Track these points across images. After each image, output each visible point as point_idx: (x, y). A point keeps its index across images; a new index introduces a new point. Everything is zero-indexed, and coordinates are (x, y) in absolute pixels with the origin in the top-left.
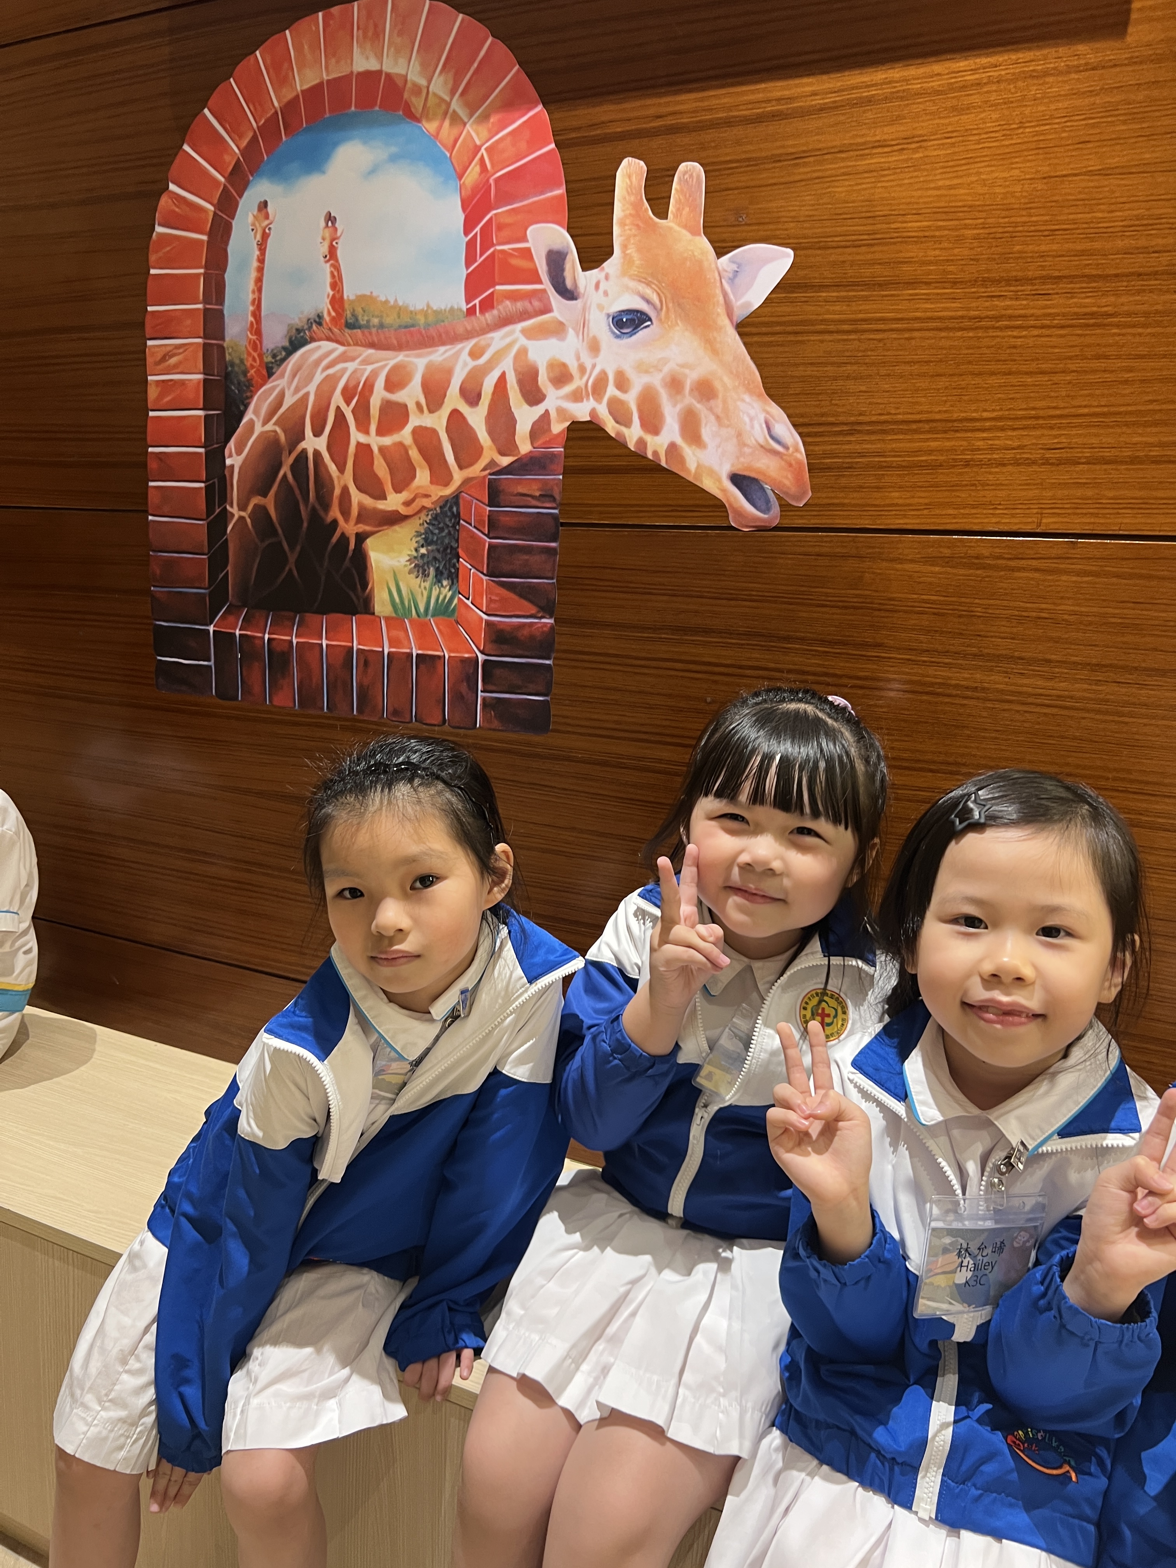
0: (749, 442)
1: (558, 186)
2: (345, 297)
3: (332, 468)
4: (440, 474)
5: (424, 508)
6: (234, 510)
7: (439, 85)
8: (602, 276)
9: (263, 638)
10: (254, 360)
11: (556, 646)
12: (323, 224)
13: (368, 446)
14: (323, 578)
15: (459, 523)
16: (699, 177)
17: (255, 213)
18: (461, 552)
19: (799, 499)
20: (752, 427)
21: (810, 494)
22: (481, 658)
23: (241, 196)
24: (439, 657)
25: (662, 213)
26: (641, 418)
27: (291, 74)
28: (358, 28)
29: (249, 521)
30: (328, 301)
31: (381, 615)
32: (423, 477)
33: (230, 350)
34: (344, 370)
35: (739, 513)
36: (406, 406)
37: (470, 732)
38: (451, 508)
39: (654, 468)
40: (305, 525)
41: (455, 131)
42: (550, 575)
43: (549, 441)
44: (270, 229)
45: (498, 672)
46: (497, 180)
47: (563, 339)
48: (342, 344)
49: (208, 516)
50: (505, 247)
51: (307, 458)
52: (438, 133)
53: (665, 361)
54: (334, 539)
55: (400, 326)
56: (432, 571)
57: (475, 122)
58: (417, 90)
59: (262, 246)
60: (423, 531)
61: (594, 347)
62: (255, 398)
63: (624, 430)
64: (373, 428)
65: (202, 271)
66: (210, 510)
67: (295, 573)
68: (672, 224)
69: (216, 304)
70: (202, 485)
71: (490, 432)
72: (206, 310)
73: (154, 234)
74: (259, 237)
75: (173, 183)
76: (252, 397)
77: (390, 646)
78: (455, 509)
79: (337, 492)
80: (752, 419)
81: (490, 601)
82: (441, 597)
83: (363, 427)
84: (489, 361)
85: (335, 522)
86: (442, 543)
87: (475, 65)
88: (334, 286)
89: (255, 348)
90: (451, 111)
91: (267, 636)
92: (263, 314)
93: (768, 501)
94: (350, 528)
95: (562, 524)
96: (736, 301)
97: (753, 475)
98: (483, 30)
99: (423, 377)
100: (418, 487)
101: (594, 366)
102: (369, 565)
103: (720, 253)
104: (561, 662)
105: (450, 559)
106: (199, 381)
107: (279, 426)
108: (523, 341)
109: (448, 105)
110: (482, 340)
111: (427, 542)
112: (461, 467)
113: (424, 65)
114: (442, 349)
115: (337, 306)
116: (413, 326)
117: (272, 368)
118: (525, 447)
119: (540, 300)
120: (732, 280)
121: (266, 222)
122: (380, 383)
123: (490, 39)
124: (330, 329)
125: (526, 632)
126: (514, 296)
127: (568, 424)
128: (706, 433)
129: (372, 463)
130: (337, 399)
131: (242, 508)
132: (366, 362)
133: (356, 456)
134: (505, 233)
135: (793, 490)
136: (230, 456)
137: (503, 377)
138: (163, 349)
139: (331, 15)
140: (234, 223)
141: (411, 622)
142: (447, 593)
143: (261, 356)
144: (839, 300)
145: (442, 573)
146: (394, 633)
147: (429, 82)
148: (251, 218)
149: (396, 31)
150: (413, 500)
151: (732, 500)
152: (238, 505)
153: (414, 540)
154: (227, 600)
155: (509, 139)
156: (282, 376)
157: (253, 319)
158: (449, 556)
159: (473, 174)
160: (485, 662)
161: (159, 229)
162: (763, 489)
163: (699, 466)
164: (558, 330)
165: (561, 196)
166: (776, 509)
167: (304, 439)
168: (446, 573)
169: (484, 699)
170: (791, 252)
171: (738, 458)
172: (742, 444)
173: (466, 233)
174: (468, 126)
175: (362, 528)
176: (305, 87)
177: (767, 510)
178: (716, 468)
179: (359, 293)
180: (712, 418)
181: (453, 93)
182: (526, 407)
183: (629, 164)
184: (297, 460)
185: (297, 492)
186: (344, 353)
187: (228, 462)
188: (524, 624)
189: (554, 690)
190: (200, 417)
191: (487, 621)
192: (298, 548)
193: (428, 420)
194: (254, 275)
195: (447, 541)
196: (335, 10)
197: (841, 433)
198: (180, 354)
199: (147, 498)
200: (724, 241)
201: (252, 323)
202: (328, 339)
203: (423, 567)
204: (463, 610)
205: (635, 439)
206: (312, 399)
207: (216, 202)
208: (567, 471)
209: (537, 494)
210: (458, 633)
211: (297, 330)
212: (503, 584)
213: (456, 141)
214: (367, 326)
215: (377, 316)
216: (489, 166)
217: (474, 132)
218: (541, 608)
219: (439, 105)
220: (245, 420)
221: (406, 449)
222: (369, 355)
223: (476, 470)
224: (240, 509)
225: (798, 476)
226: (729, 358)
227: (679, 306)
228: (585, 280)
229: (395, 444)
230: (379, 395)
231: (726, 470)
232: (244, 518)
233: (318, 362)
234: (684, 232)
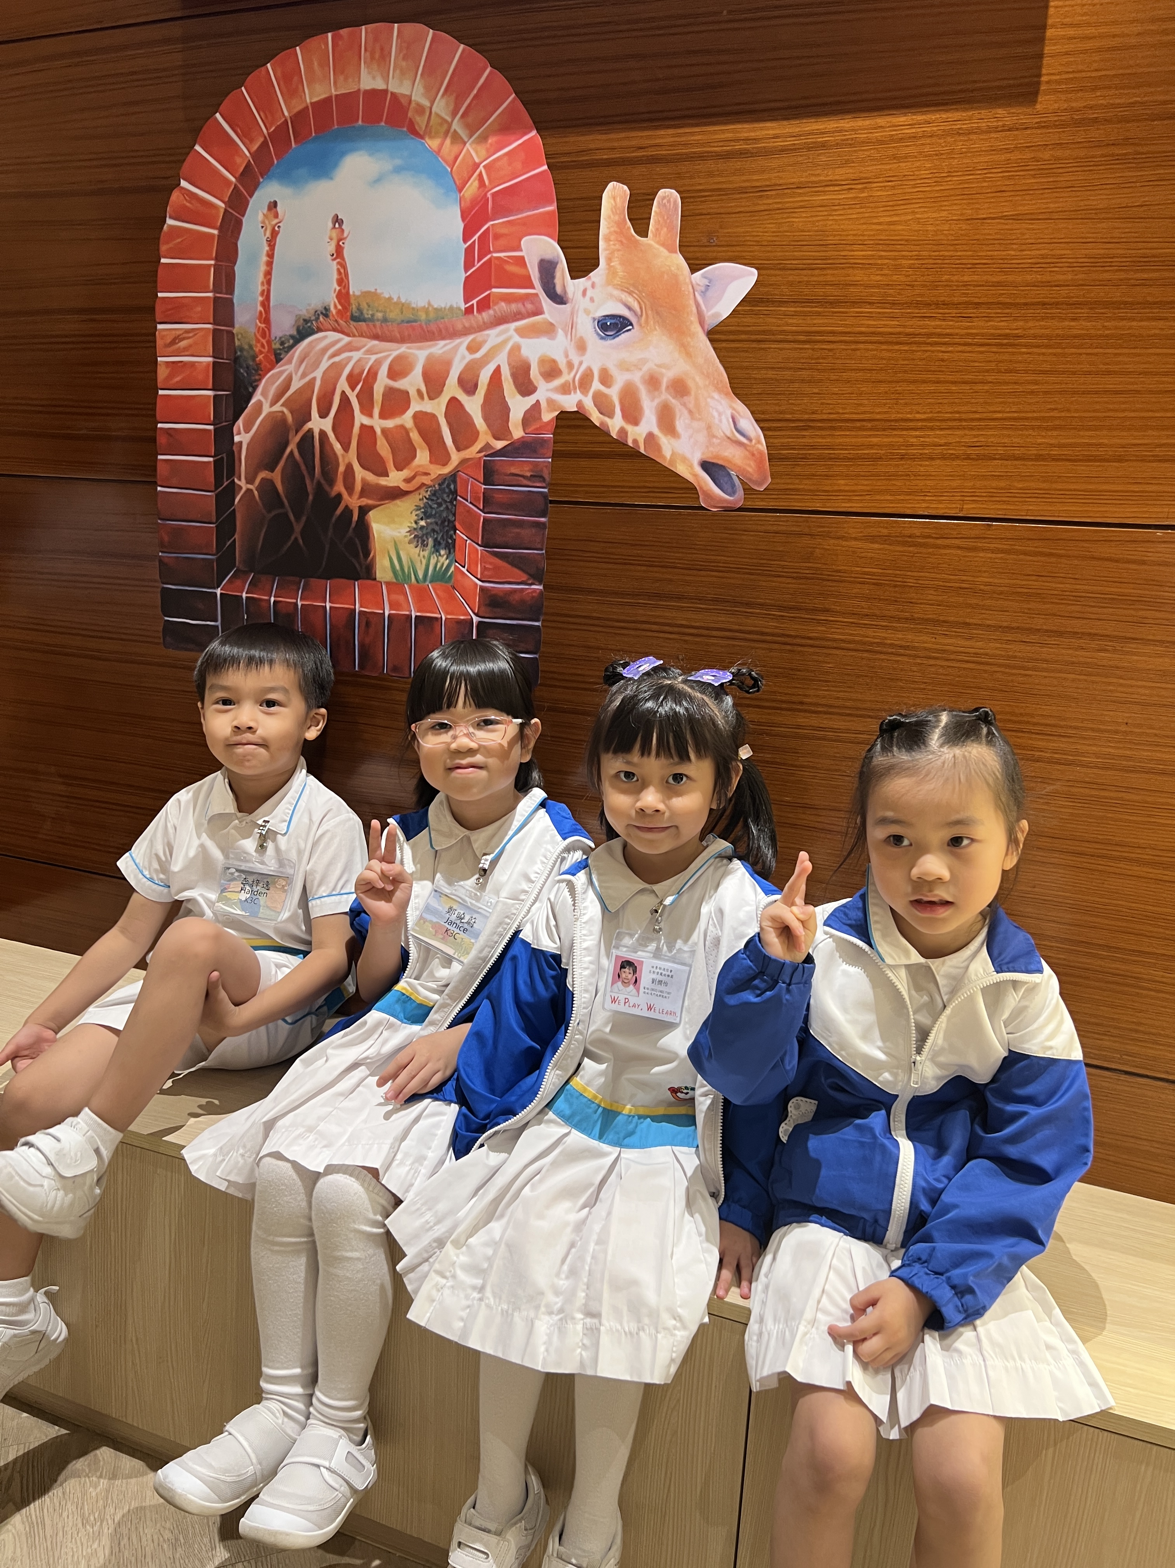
0: (717, 434)
1: (550, 203)
2: (351, 293)
3: (337, 447)
4: (439, 454)
5: (423, 484)
6: (242, 483)
7: (441, 107)
8: (588, 284)
9: (270, 600)
10: (263, 346)
11: (544, 610)
12: (330, 225)
13: (371, 428)
14: (327, 547)
15: (456, 499)
16: (675, 202)
17: (265, 211)
18: (458, 526)
19: (760, 484)
20: (720, 421)
21: (770, 480)
22: (475, 619)
23: (251, 196)
24: (436, 618)
25: (643, 232)
26: (622, 410)
27: (300, 87)
28: (366, 51)
29: (256, 493)
30: (334, 295)
31: (382, 580)
32: (422, 457)
33: (240, 336)
34: (349, 359)
35: (709, 495)
36: (408, 393)
38: (448, 486)
39: (634, 454)
40: (311, 497)
41: (456, 149)
42: (539, 546)
43: (540, 428)
44: (279, 227)
46: (494, 195)
47: (553, 338)
48: (348, 335)
49: (216, 488)
50: (502, 255)
51: (313, 437)
52: (440, 150)
53: (644, 361)
54: (338, 511)
55: (403, 321)
56: (431, 541)
57: (474, 142)
58: (420, 110)
59: (271, 243)
60: (422, 506)
61: (581, 347)
62: (264, 381)
63: (607, 419)
64: (376, 411)
65: (212, 262)
66: (218, 481)
67: (301, 541)
68: (652, 242)
69: (226, 294)
70: (211, 459)
71: (486, 418)
72: (216, 299)
73: (166, 226)
74: (268, 234)
75: (185, 179)
76: (260, 380)
77: (391, 609)
78: (452, 487)
79: (342, 469)
80: (720, 414)
81: (484, 569)
82: (439, 565)
83: (367, 410)
84: (486, 355)
85: (339, 496)
86: (440, 516)
87: (475, 91)
88: (340, 282)
89: (264, 335)
90: (452, 130)
91: (272, 599)
92: (272, 304)
93: (733, 485)
94: (354, 502)
95: (551, 502)
96: (708, 311)
97: (720, 462)
98: (481, 60)
99: (424, 367)
100: (419, 466)
101: (581, 363)
102: (371, 535)
103: (694, 269)
104: (549, 624)
105: (447, 531)
106: (208, 363)
107: (286, 407)
108: (517, 338)
109: (450, 125)
110: (479, 336)
111: (426, 515)
112: (458, 449)
113: (427, 88)
114: (442, 343)
115: (343, 301)
116: (415, 321)
117: (280, 354)
118: (518, 433)
119: (532, 303)
120: (703, 293)
121: (276, 221)
122: (383, 372)
123: (489, 69)
124: (336, 321)
125: (517, 597)
127: (557, 413)
128: (680, 425)
129: (376, 443)
130: (343, 385)
131: (250, 481)
132: (370, 352)
133: (360, 436)
134: (502, 242)
135: (755, 477)
136: (239, 433)
137: (497, 371)
139: (341, 37)
140: (244, 220)
141: (410, 587)
142: (444, 561)
143: (269, 343)
144: (796, 314)
145: (440, 544)
146: (394, 597)
147: (432, 103)
148: (260, 217)
149: (401, 55)
150: (413, 477)
151: (703, 484)
152: (246, 478)
153: (414, 513)
155: (505, 159)
156: (290, 361)
157: (262, 309)
158: (447, 528)
159: (472, 188)
160: (480, 624)
161: (170, 222)
162: (729, 474)
163: (673, 454)
164: (549, 330)
165: (553, 211)
166: (740, 493)
167: (310, 420)
168: (443, 543)
170: (755, 271)
171: (707, 447)
172: (711, 435)
173: (465, 240)
174: (468, 145)
175: (365, 501)
176: (315, 100)
177: (732, 493)
178: (688, 455)
179: (365, 289)
180: (686, 412)
181: (454, 114)
182: (519, 397)
183: (614, 188)
184: (303, 439)
185: (303, 467)
186: (349, 343)
187: (237, 439)
188: (515, 590)
189: (543, 647)
190: (209, 396)
191: (481, 587)
192: (304, 519)
193: (427, 406)
194: (263, 268)
195: (444, 515)
196: (344, 32)
197: (796, 428)
198: (189, 338)
199: (155, 470)
200: (697, 259)
201: (261, 312)
202: (335, 330)
203: (422, 537)
204: (459, 577)
205: (617, 429)
206: (318, 383)
207: (227, 199)
208: (556, 455)
209: (528, 474)
210: (454, 598)
211: (305, 320)
212: (496, 554)
213: (456, 158)
214: (372, 319)
215: (381, 311)
216: (487, 182)
217: (473, 151)
218: (532, 576)
219: (441, 125)
220: (253, 401)
221: (407, 432)
222: (374, 346)
223: (472, 452)
224: (248, 482)
225: (759, 464)
226: (700, 361)
227: (658, 313)
228: (573, 287)
229: (397, 427)
230: (382, 382)
231: (696, 458)
232: (251, 490)
233: (325, 350)
234: (662, 249)
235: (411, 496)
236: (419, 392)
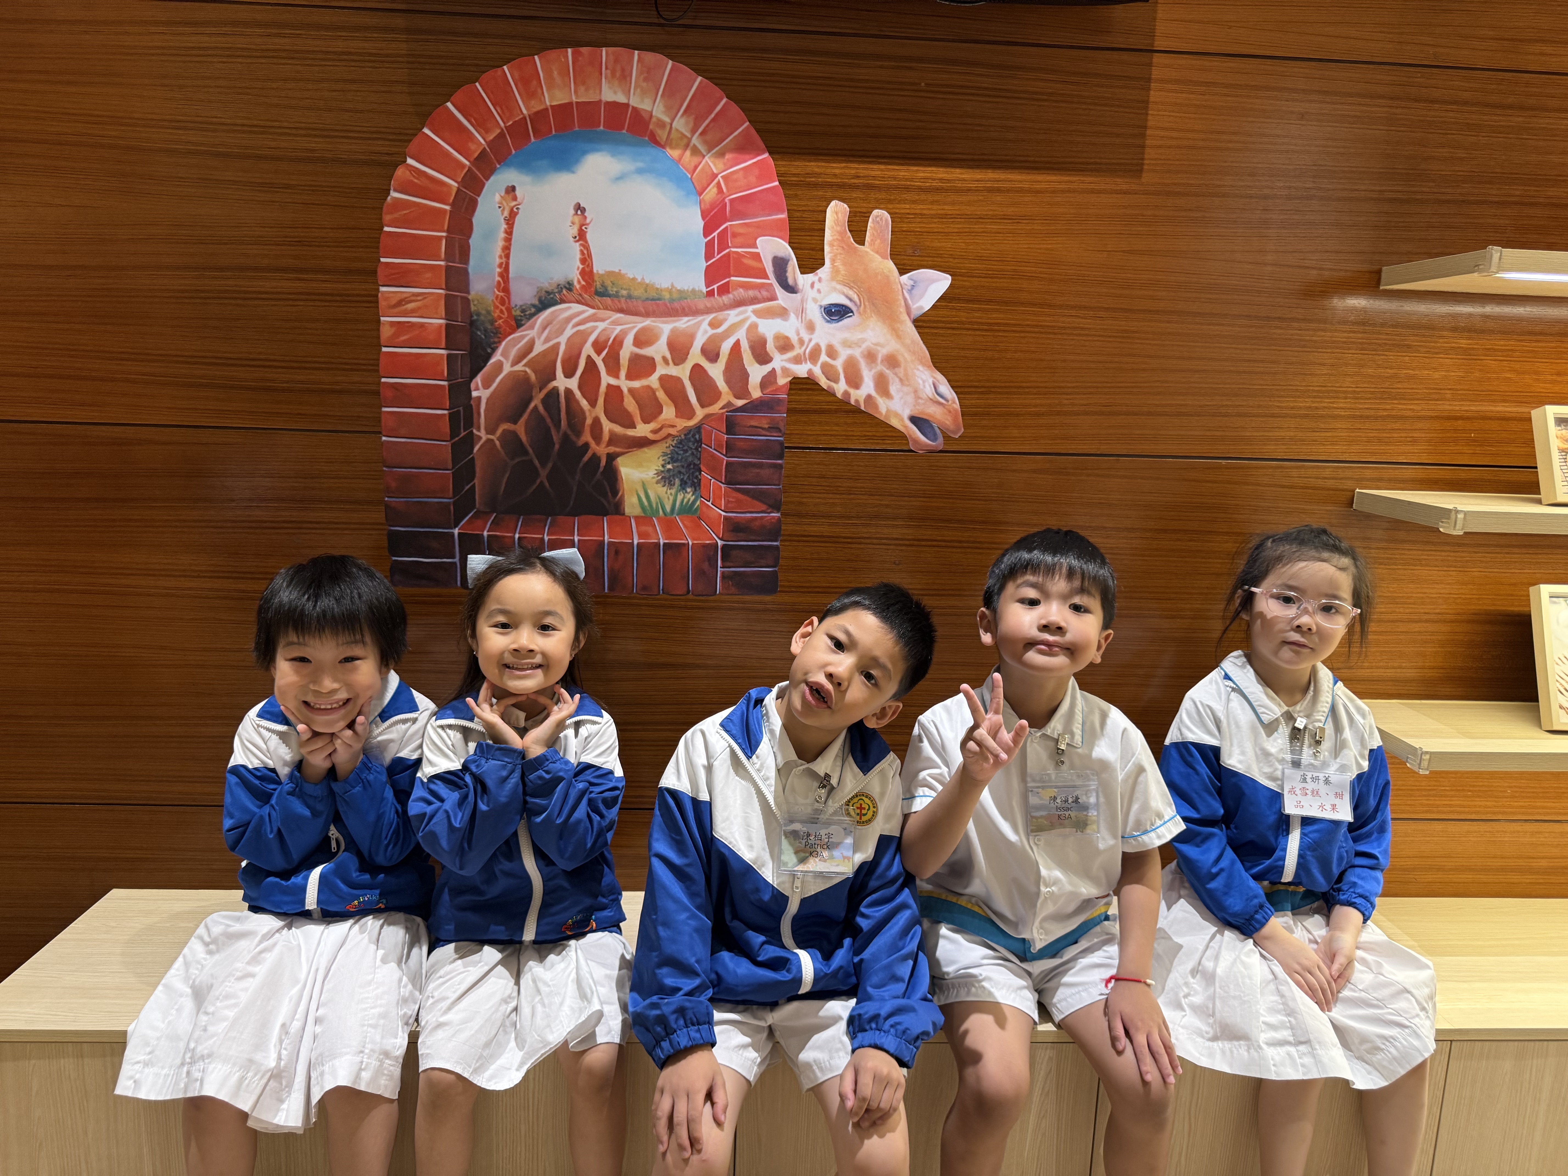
0: (921, 396)
1: (782, 212)
2: (595, 271)
3: (584, 403)
4: (683, 408)
5: (669, 435)
6: (483, 435)
7: (681, 124)
8: (816, 279)
9: (514, 538)
10: (502, 311)
11: (782, 532)
12: (572, 212)
13: (618, 388)
14: (575, 489)
15: (700, 446)
16: (886, 220)
17: (503, 194)
18: (702, 468)
19: (956, 434)
20: (924, 387)
21: (963, 430)
22: (720, 543)
23: (488, 180)
24: (683, 544)
25: (862, 242)
26: (846, 377)
27: (539, 91)
28: (606, 68)
29: (497, 443)
30: (578, 272)
31: (631, 515)
32: (669, 412)
33: (475, 302)
34: (596, 328)
35: (916, 441)
36: (653, 359)
37: (711, 598)
38: (694, 436)
40: (557, 446)
41: (696, 160)
42: (777, 482)
43: (775, 390)
44: (518, 209)
45: (734, 553)
46: (732, 201)
47: (786, 320)
48: (594, 308)
49: (452, 437)
50: (739, 250)
51: (558, 394)
52: (680, 160)
53: (863, 340)
54: (586, 458)
55: (647, 299)
56: (677, 482)
57: (712, 156)
58: (661, 124)
59: (510, 222)
60: (669, 452)
61: (811, 327)
62: (504, 343)
63: (833, 384)
64: (623, 373)
65: (444, 234)
66: (454, 432)
67: (547, 484)
68: (868, 250)
69: (460, 263)
70: (446, 412)
71: (728, 382)
72: (449, 268)
73: (389, 198)
74: (506, 213)
75: (411, 158)
76: (500, 342)
77: (640, 537)
78: (697, 436)
79: (589, 421)
80: (924, 382)
81: (727, 502)
82: (685, 500)
83: (613, 372)
84: (726, 331)
85: (586, 446)
86: (686, 460)
87: (713, 115)
88: (583, 261)
89: (503, 303)
90: (691, 144)
91: (517, 536)
92: (511, 275)
93: (935, 434)
94: (602, 450)
95: (787, 448)
96: (914, 304)
97: (927, 418)
98: (718, 92)
99: (668, 338)
100: (666, 420)
101: (810, 340)
102: (619, 478)
103: (902, 272)
104: (786, 543)
105: (693, 473)
106: (440, 326)
107: (529, 367)
108: (754, 318)
109: (690, 140)
110: (721, 315)
111: (673, 460)
112: (703, 406)
113: (668, 108)
114: (686, 319)
115: (586, 278)
116: (659, 299)
117: (521, 320)
118: (756, 394)
119: (767, 291)
120: (909, 291)
121: (514, 203)
122: (629, 340)
123: (725, 100)
124: (580, 295)
125: (757, 523)
126: (746, 286)
127: (790, 379)
128: (893, 389)
129: (622, 400)
130: (588, 350)
131: (490, 431)
132: (616, 323)
133: (606, 394)
134: (739, 240)
135: (952, 427)
136: (477, 389)
137: (737, 344)
138: (399, 295)
139: (580, 53)
140: (479, 199)
141: (659, 519)
142: (690, 496)
143: (509, 310)
144: (979, 310)
145: (686, 483)
146: (643, 528)
147: (673, 120)
148: (497, 198)
149: (640, 74)
150: (660, 429)
151: (911, 433)
152: (486, 429)
153: (661, 459)
154: (474, 507)
155: (741, 173)
156: (532, 327)
157: (500, 279)
158: (692, 470)
159: (711, 193)
160: (724, 546)
161: (394, 194)
162: (932, 426)
163: (887, 410)
164: (782, 313)
165: (784, 219)
166: (941, 439)
167: (555, 379)
168: (689, 483)
169: (723, 573)
170: (950, 277)
171: (914, 406)
172: (918, 397)
173: (705, 236)
174: (706, 158)
175: (612, 449)
176: (554, 103)
177: (934, 439)
178: (900, 412)
179: (608, 270)
180: (897, 380)
181: (693, 132)
182: (757, 365)
183: (836, 205)
184: (548, 395)
185: (548, 420)
186: (594, 314)
187: (475, 394)
188: (756, 518)
189: (781, 562)
190: (442, 355)
191: (724, 516)
192: (550, 465)
193: (673, 371)
194: (501, 243)
195: (690, 459)
196: (585, 50)
197: (982, 393)
198: (416, 299)
199: (380, 421)
200: (904, 265)
201: (499, 282)
202: (578, 302)
203: (669, 478)
204: (704, 509)
205: (842, 391)
206: (562, 348)
207: (460, 180)
208: (790, 411)
209: (766, 426)
210: (700, 526)
211: (547, 292)
212: (738, 490)
213: (696, 167)
214: (617, 295)
215: (625, 289)
216: (725, 190)
217: (711, 163)
218: (770, 506)
219: (681, 139)
220: (492, 361)
221: (653, 391)
222: (617, 319)
223: (715, 408)
224: (488, 433)
225: (955, 420)
226: (908, 341)
227: (873, 304)
228: (803, 280)
229: (643, 387)
230: (628, 350)
231: (906, 413)
232: (492, 440)
233: (568, 320)
234: (877, 256)
235: (659, 444)
236: (665, 359)
